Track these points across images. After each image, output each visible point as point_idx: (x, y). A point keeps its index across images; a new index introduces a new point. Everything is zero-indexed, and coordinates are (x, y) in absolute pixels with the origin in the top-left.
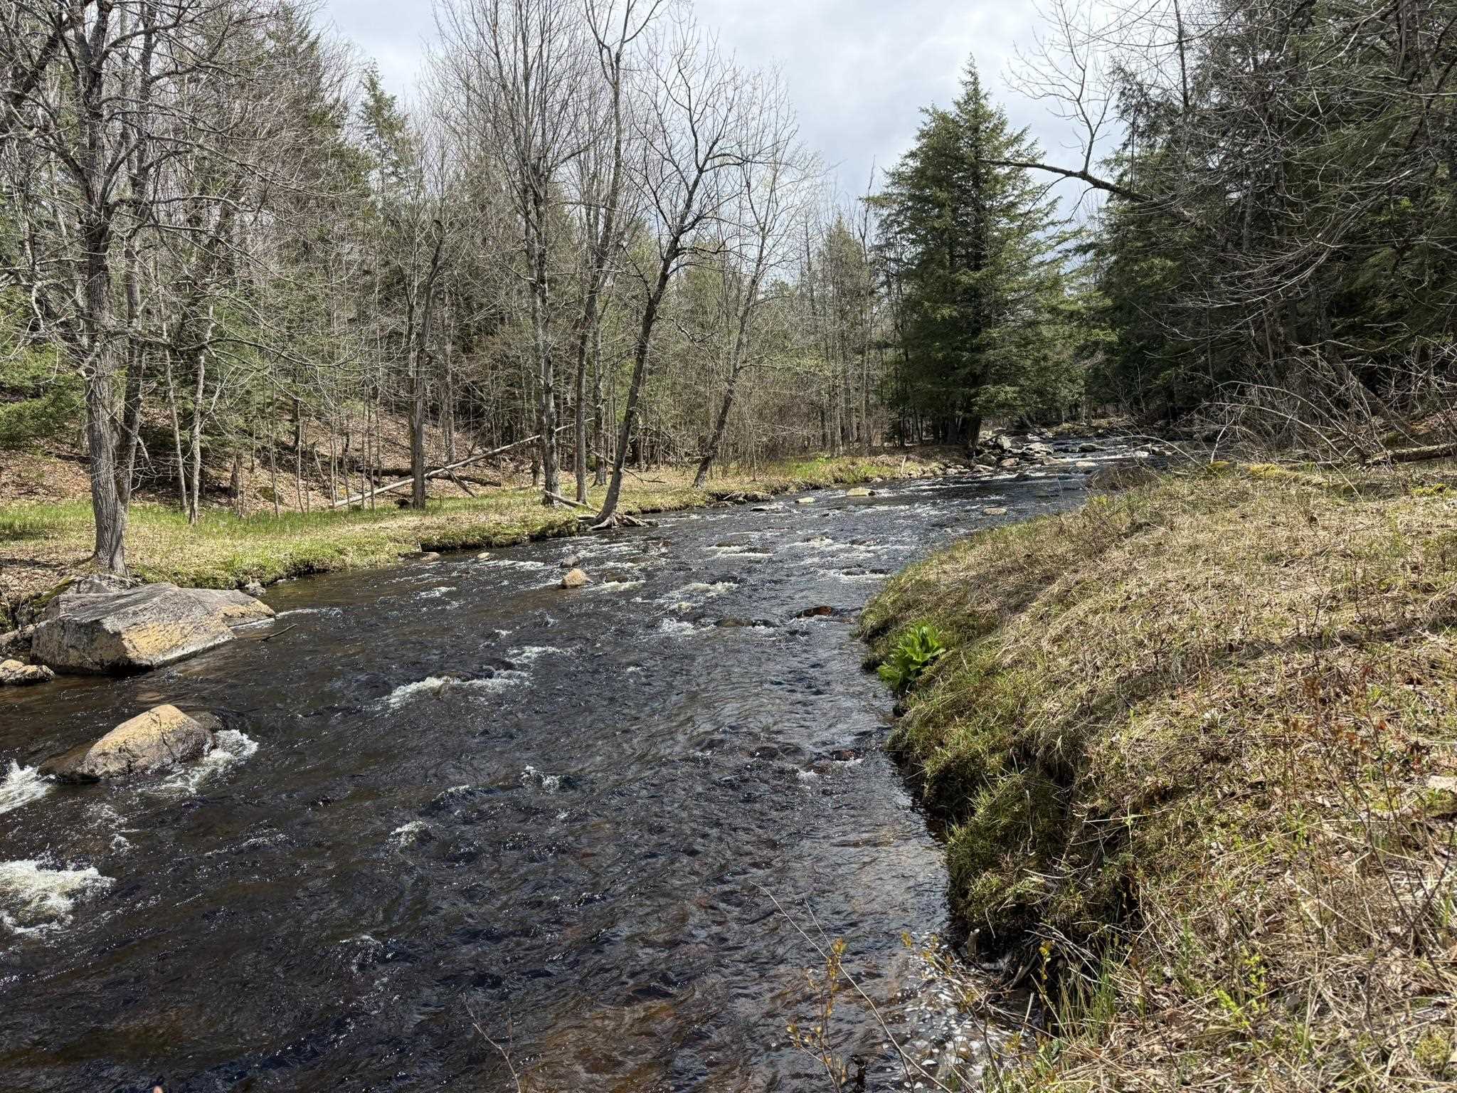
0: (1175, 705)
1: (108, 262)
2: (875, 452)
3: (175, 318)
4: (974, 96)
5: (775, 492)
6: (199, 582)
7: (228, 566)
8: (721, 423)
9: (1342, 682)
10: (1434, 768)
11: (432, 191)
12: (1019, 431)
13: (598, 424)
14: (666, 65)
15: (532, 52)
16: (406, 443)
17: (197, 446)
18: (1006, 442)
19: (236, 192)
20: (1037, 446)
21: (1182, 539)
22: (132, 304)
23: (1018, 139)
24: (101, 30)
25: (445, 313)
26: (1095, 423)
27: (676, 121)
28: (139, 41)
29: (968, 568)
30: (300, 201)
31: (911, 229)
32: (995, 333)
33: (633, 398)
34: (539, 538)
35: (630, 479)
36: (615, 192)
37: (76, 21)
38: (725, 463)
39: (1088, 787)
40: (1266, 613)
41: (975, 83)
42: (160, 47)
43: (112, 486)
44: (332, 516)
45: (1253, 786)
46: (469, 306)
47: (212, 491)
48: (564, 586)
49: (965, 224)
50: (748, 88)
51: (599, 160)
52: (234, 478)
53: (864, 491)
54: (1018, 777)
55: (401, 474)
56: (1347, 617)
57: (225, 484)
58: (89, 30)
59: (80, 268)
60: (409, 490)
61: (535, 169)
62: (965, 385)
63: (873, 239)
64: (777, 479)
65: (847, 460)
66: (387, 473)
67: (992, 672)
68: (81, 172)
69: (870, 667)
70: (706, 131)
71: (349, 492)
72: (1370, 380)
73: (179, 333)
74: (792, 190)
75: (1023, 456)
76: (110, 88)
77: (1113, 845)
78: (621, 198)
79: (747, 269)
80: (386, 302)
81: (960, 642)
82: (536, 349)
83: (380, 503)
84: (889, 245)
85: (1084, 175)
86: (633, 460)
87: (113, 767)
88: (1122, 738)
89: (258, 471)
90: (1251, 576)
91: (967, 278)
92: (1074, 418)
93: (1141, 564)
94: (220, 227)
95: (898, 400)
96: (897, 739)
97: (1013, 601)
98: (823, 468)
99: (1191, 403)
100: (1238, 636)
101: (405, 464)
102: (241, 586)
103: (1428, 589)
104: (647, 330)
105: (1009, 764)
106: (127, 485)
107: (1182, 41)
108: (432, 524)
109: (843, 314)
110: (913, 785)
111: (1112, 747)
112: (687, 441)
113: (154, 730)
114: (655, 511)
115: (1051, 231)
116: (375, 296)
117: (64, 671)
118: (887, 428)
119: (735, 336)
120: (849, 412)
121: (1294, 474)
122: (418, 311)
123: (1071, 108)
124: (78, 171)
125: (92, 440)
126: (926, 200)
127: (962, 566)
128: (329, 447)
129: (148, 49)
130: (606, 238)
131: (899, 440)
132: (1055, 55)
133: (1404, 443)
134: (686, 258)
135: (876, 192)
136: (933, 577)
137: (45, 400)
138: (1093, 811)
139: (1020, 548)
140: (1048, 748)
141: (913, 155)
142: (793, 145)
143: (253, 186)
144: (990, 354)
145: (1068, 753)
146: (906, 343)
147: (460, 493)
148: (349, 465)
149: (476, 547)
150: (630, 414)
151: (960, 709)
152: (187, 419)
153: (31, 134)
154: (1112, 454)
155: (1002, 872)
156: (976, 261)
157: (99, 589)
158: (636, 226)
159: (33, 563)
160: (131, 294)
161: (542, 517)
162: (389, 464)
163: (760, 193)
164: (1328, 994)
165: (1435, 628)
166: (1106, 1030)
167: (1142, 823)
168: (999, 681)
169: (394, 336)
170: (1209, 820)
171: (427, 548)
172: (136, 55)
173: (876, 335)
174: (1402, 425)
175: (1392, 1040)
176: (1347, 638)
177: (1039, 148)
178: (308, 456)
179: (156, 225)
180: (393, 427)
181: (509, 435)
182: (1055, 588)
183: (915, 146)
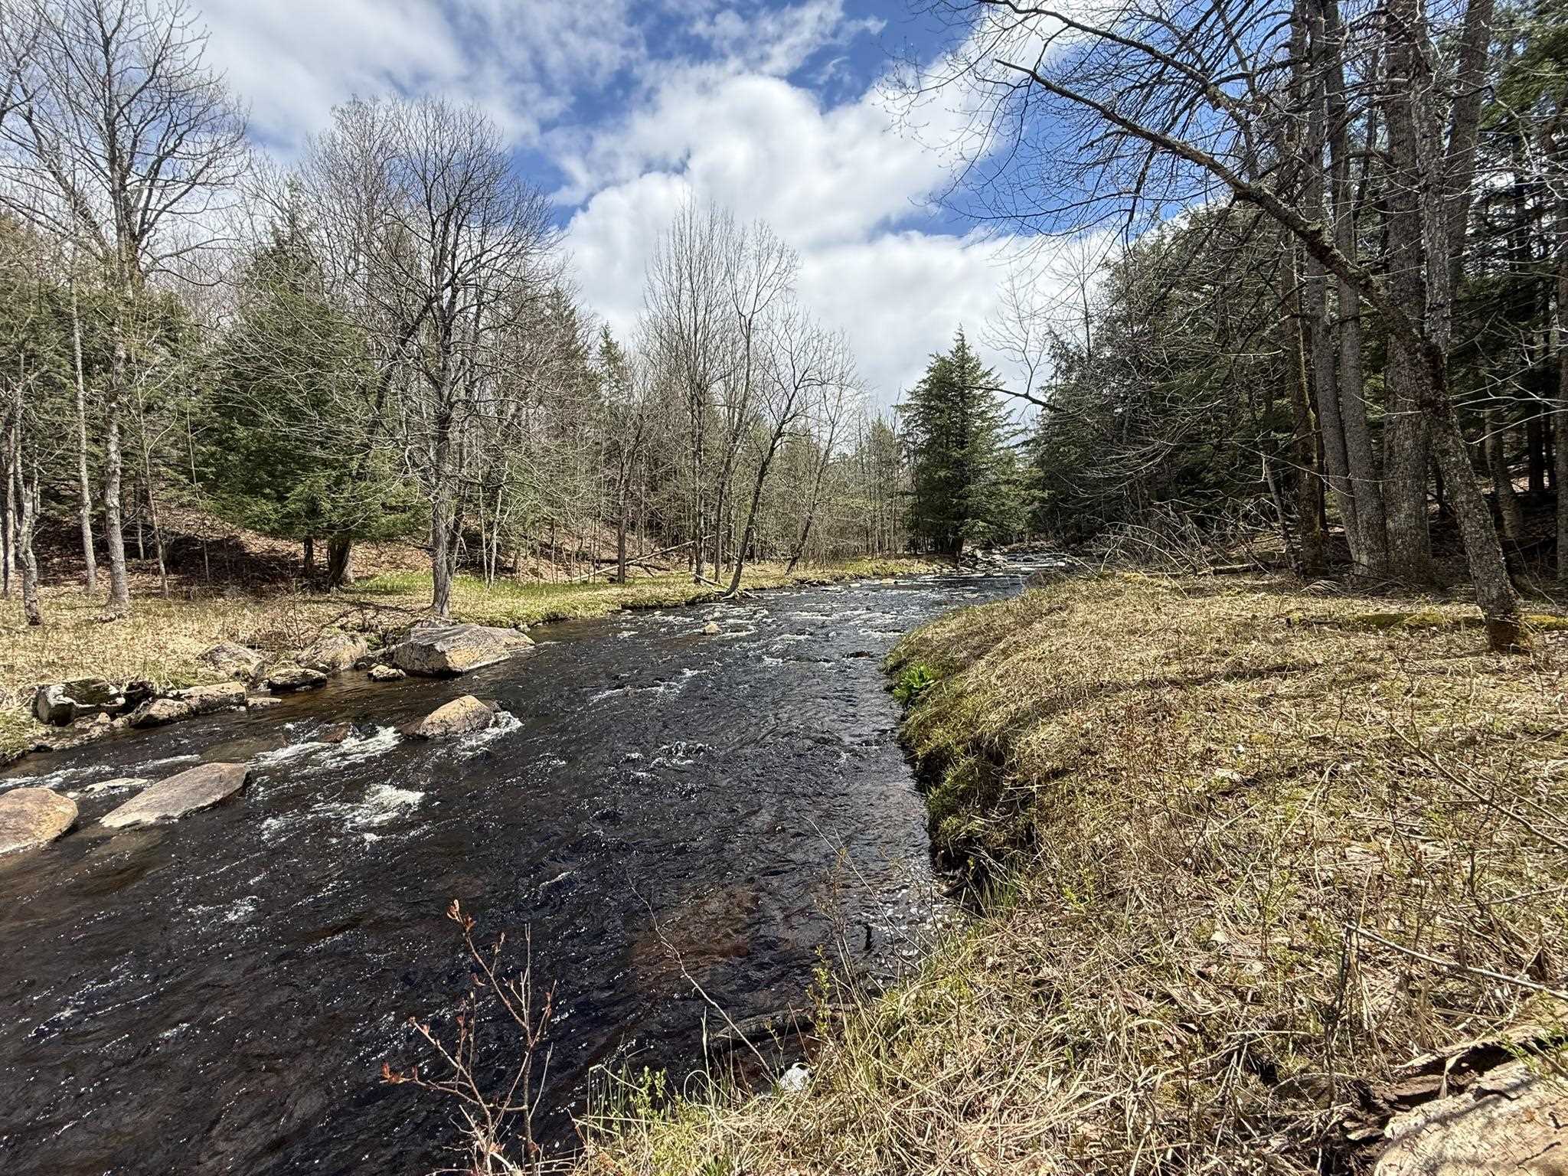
0: (1066, 719)
1: (449, 436)
2: (898, 557)
3: (486, 469)
4: (962, 348)
5: (836, 580)
6: (492, 623)
7: (509, 614)
8: (804, 537)
9: (1168, 710)
10: (1219, 764)
11: (638, 397)
12: (987, 548)
13: (729, 535)
14: (778, 327)
15: (700, 318)
16: (616, 544)
17: (494, 542)
18: (979, 554)
19: (524, 395)
20: (997, 557)
21: (1078, 618)
22: (461, 459)
23: (988, 374)
24: (452, 303)
25: (642, 467)
26: (1033, 544)
27: (783, 360)
28: (474, 309)
29: (951, 631)
30: (560, 402)
31: (922, 425)
32: (972, 487)
33: (751, 521)
34: (692, 603)
35: (747, 569)
36: (745, 399)
37: (439, 298)
38: (806, 560)
39: (1012, 767)
40: (1125, 666)
41: (963, 340)
42: (486, 312)
43: (445, 565)
44: (570, 587)
45: (1109, 770)
46: (656, 464)
47: (502, 569)
48: (704, 633)
49: (955, 423)
50: (826, 341)
51: (737, 381)
52: (515, 563)
53: (891, 581)
54: (972, 760)
55: (611, 562)
56: (1174, 670)
57: (510, 565)
58: (445, 303)
59: (433, 438)
60: (615, 572)
61: (699, 386)
62: (955, 519)
63: (898, 431)
64: (838, 572)
65: (881, 561)
66: (603, 561)
67: (960, 695)
68: (437, 384)
69: (889, 689)
70: (801, 365)
71: (582, 572)
72: (1201, 522)
73: (487, 477)
74: (851, 400)
75: (989, 563)
76: (456, 336)
77: (1025, 804)
78: (748, 403)
79: (823, 445)
80: (608, 461)
81: (944, 676)
82: (694, 490)
83: (599, 579)
84: (909, 434)
85: (1026, 396)
86: (751, 557)
87: (437, 731)
88: (1033, 738)
89: (529, 558)
90: (1118, 643)
91: (956, 454)
92: (1021, 541)
93: (1053, 632)
94: (514, 416)
95: (914, 526)
96: (902, 734)
97: (977, 652)
98: (867, 566)
99: (1091, 534)
100: (1107, 679)
101: (615, 557)
102: (516, 626)
103: (1225, 654)
104: (761, 480)
105: (967, 752)
106: (453, 563)
107: (1087, 319)
108: (628, 594)
109: (881, 474)
110: (911, 761)
111: (1028, 743)
112: (783, 547)
113: (462, 711)
114: (762, 589)
115: (1007, 428)
116: (602, 458)
117: (411, 673)
118: (906, 542)
119: (814, 486)
120: (883, 532)
121: (1151, 580)
122: (626, 467)
123: (1019, 356)
124: (435, 383)
125: (435, 538)
126: (932, 408)
127: (947, 629)
128: (571, 546)
129: (478, 315)
130: (739, 426)
131: (914, 549)
132: (1009, 324)
133: (1223, 563)
134: (786, 438)
135: (902, 403)
136: (929, 636)
137: (409, 514)
138: (1014, 781)
139: (982, 620)
140: (990, 742)
141: (924, 381)
142: (852, 374)
143: (534, 393)
144: (970, 501)
145: (1001, 746)
146: (919, 493)
147: (646, 575)
148: (582, 556)
149: (654, 608)
150: (749, 530)
151: (941, 717)
152: (490, 526)
153: (410, 361)
154: (1043, 563)
155: (959, 817)
156: (962, 445)
157: (434, 625)
158: (757, 418)
159: (397, 609)
160: (461, 454)
161: (693, 591)
162: (605, 556)
163: (832, 401)
164: (1143, 897)
165: (1228, 678)
166: (1011, 913)
167: (1043, 791)
168: (965, 701)
169: (612, 482)
170: (1082, 790)
171: (625, 607)
172: (471, 316)
173: (901, 486)
174: (1220, 551)
175: (1177, 925)
176: (1173, 682)
177: (1001, 380)
178: (559, 550)
179: (478, 416)
180: (609, 535)
181: (676, 540)
182: (1001, 646)
183: (926, 376)
